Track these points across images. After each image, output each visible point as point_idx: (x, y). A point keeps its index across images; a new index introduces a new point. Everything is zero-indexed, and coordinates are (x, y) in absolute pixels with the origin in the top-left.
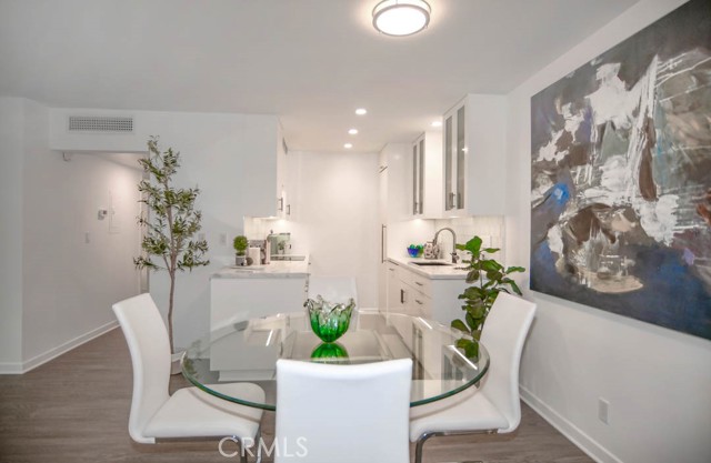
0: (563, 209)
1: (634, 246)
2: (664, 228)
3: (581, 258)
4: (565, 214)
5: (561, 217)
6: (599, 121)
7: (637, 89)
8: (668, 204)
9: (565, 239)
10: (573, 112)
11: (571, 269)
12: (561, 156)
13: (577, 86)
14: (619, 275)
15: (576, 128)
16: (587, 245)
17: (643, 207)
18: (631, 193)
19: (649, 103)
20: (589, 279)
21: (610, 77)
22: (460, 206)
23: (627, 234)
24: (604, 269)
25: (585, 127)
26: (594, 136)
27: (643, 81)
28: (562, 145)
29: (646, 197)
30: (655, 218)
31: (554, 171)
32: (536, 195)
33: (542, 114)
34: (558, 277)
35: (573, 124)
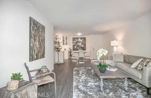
3: (78, 48)
8: (83, 45)
9: (76, 47)
11: (77, 49)
13: (77, 38)
18: (81, 45)
20: (78, 49)
31: (75, 43)
32: (73, 44)
33: (74, 39)
34: (76, 49)
35: (77, 40)
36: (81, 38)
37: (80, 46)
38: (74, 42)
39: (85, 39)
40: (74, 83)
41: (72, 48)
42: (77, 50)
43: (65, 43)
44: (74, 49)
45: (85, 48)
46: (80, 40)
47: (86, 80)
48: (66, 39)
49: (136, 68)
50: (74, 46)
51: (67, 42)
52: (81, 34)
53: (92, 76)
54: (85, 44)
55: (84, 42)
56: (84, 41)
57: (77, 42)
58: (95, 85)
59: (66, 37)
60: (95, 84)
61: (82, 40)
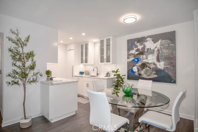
0: (138, 63)
1: (156, 70)
2: (162, 67)
3: (142, 72)
4: (138, 64)
5: (137, 65)
6: (147, 47)
7: (156, 44)
8: (162, 63)
9: (138, 69)
10: (140, 45)
11: (140, 74)
12: (137, 53)
13: (141, 40)
14: (152, 75)
15: (141, 48)
16: (144, 70)
17: (157, 64)
18: (155, 61)
19: (159, 46)
20: (145, 76)
21: (150, 40)
22: (108, 61)
23: (154, 68)
24: (149, 74)
25: (144, 48)
26: (146, 50)
27: (157, 43)
28: (137, 50)
29: (158, 62)
30: (160, 65)
31: (135, 56)
32: (129, 60)
33: (131, 44)
34: (136, 76)
35: (140, 47)
36: (155, 38)
37: (152, 66)
38: (132, 54)
39: (171, 40)
41: (123, 72)
43: (105, 57)
44: (131, 76)
45: (171, 74)
46: (149, 44)
48: (108, 45)
50: (130, 65)
52: (138, 17)
54: (171, 60)
57: (142, 53)
59: (108, 40)
61: (158, 44)
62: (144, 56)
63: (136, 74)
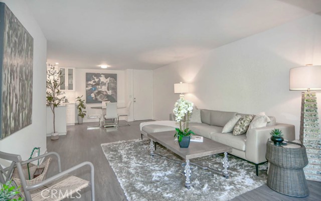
1: (107, 95)
2: (110, 93)
3: (98, 97)
4: (95, 92)
6: (101, 81)
8: (110, 91)
9: (95, 95)
10: (96, 78)
11: (96, 99)
12: (94, 84)
13: (98, 75)
17: (108, 91)
18: (106, 90)
19: (108, 81)
20: (100, 100)
21: (103, 77)
22: (70, 88)
24: (102, 98)
25: (99, 81)
26: (101, 83)
28: (94, 82)
31: (92, 86)
32: (87, 88)
33: (89, 77)
34: (94, 100)
35: (97, 80)
36: (107, 76)
37: (105, 93)
38: (90, 84)
39: (114, 78)
40: (119, 181)
41: (84, 98)
42: (96, 101)
43: (66, 84)
44: (89, 100)
45: (115, 97)
46: (103, 79)
47: (142, 168)
48: (70, 75)
49: (232, 132)
50: (88, 93)
51: (72, 82)
52: (109, 66)
53: (151, 157)
54: (115, 89)
55: (112, 85)
56: (113, 83)
57: (98, 84)
58: (168, 176)
59: (70, 71)
60: (165, 174)
61: (108, 80)
62: (100, 87)
63: (94, 99)
